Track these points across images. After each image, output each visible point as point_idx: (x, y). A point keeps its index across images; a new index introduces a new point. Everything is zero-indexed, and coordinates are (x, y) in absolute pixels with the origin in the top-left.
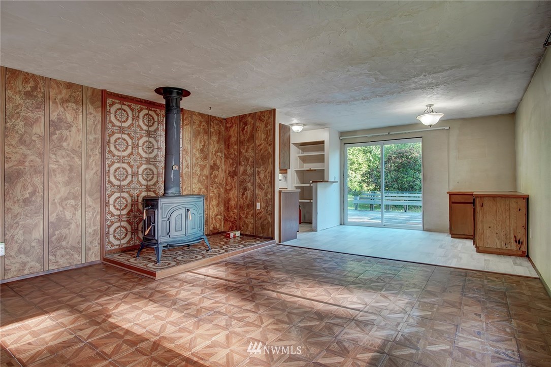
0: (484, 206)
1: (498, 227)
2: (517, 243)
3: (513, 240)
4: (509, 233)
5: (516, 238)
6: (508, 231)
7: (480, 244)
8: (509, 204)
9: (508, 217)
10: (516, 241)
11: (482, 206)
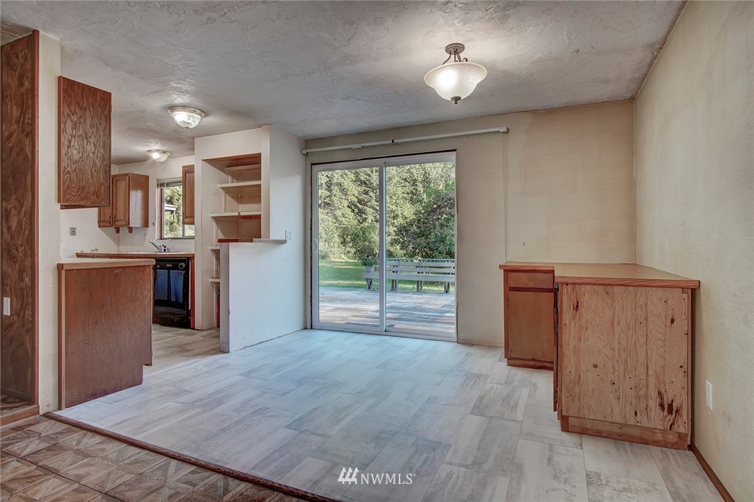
0: (582, 310)
1: (617, 368)
2: (666, 413)
3: (654, 403)
4: (644, 383)
5: (662, 398)
6: (643, 377)
7: (571, 411)
8: (646, 305)
9: (642, 340)
10: (662, 405)
11: (577, 308)
